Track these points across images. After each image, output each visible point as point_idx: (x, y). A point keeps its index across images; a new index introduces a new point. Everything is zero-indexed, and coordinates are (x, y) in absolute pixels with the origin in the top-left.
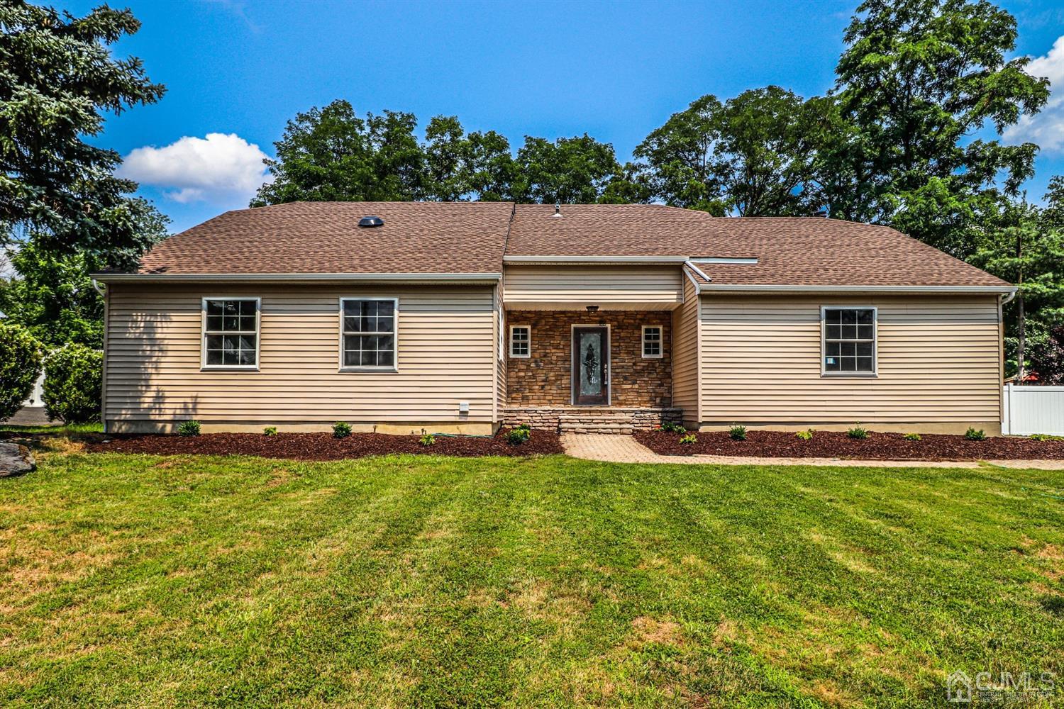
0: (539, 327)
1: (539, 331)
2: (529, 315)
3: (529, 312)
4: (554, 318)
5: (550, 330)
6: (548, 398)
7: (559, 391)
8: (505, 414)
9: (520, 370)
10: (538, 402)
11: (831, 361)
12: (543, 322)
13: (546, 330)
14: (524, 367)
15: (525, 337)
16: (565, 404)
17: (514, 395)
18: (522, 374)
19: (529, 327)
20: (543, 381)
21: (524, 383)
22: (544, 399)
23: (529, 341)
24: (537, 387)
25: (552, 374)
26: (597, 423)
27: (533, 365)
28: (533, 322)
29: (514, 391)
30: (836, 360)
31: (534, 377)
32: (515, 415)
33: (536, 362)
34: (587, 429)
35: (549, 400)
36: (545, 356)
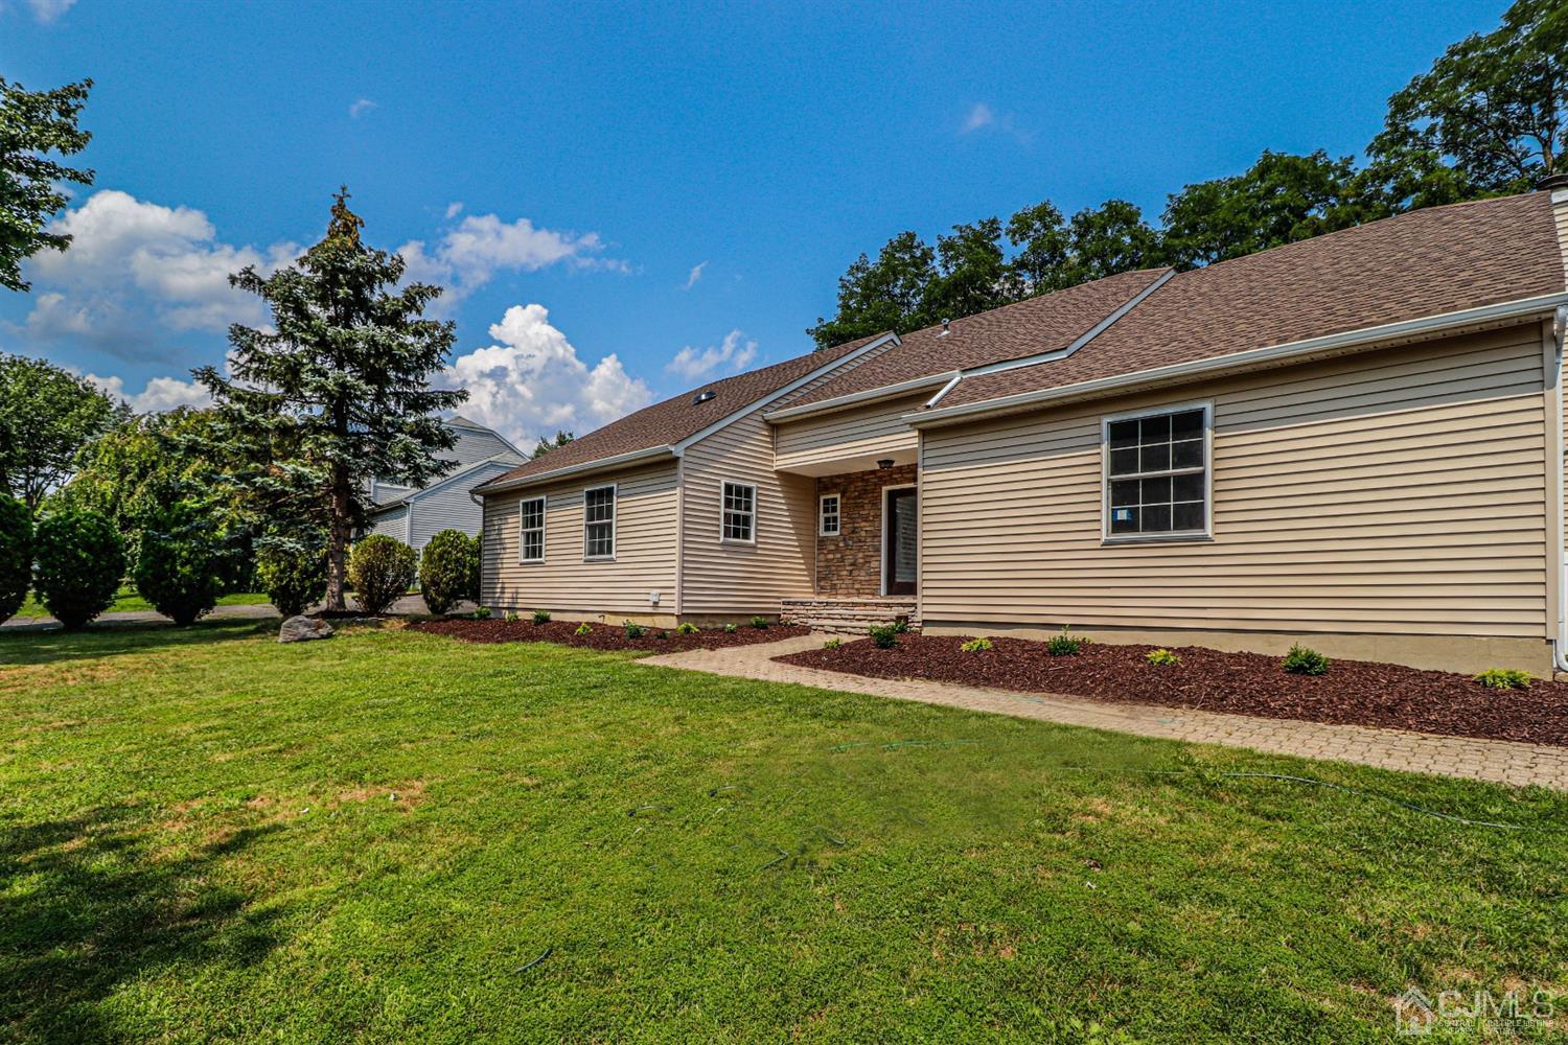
0: (848, 494)
1: (848, 499)
2: (838, 481)
3: (838, 477)
4: (863, 480)
5: (859, 497)
6: (857, 586)
7: (867, 578)
8: (783, 607)
9: (830, 552)
10: (846, 591)
11: (1123, 515)
12: (852, 488)
13: (855, 498)
14: (832, 547)
15: (834, 509)
16: (873, 594)
17: (822, 584)
18: (831, 556)
19: (838, 496)
20: (852, 565)
21: (834, 568)
22: (853, 588)
23: (838, 514)
24: (845, 573)
25: (861, 555)
26: (860, 620)
27: (841, 545)
28: (842, 488)
29: (824, 579)
30: (1133, 512)
31: (842, 559)
32: (792, 607)
33: (844, 540)
34: (836, 627)
35: (857, 589)
36: (853, 532)
